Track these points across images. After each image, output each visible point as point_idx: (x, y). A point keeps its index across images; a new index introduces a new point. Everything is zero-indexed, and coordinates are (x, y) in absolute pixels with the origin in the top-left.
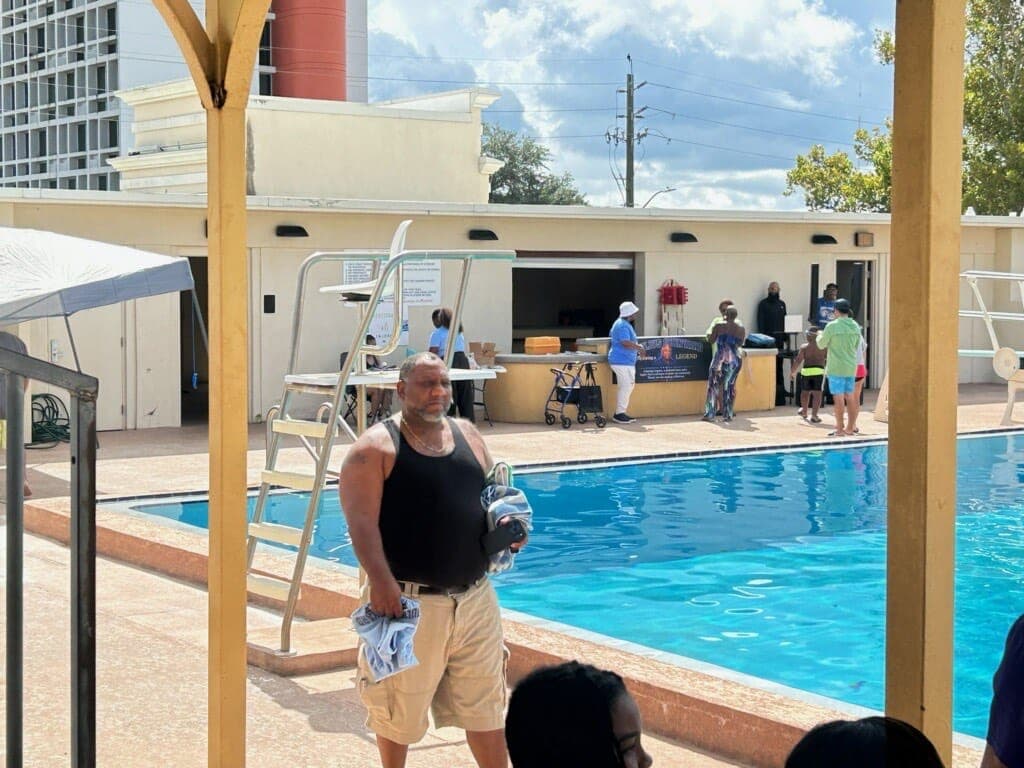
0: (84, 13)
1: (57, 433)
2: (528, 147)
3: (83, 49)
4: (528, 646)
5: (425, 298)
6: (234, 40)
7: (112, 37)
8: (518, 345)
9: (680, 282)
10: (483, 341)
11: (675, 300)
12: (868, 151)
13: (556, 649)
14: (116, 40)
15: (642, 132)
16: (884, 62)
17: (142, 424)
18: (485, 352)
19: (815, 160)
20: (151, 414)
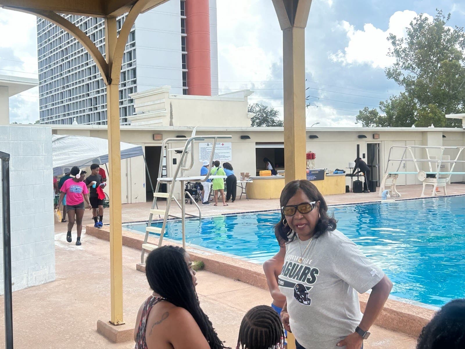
0: (126, 71)
1: (105, 205)
2: (271, 111)
3: (126, 83)
4: (235, 265)
5: (226, 158)
6: (113, 62)
7: (135, 79)
8: (258, 174)
9: (313, 151)
10: (245, 172)
11: (311, 158)
12: (384, 108)
13: (244, 266)
14: (136, 80)
15: (308, 104)
16: (388, 78)
17: (134, 201)
18: (246, 176)
19: (366, 111)
20: (136, 198)
